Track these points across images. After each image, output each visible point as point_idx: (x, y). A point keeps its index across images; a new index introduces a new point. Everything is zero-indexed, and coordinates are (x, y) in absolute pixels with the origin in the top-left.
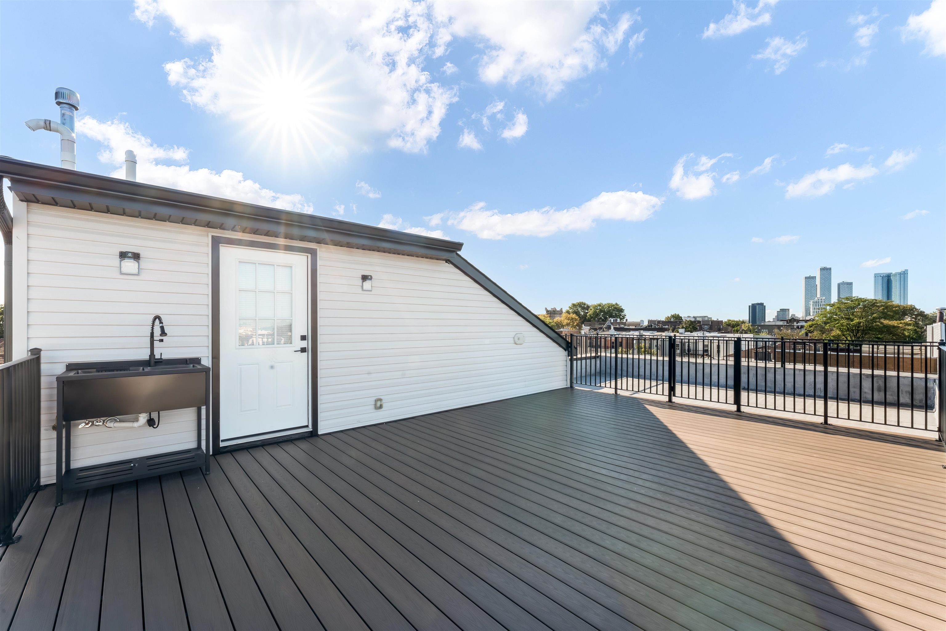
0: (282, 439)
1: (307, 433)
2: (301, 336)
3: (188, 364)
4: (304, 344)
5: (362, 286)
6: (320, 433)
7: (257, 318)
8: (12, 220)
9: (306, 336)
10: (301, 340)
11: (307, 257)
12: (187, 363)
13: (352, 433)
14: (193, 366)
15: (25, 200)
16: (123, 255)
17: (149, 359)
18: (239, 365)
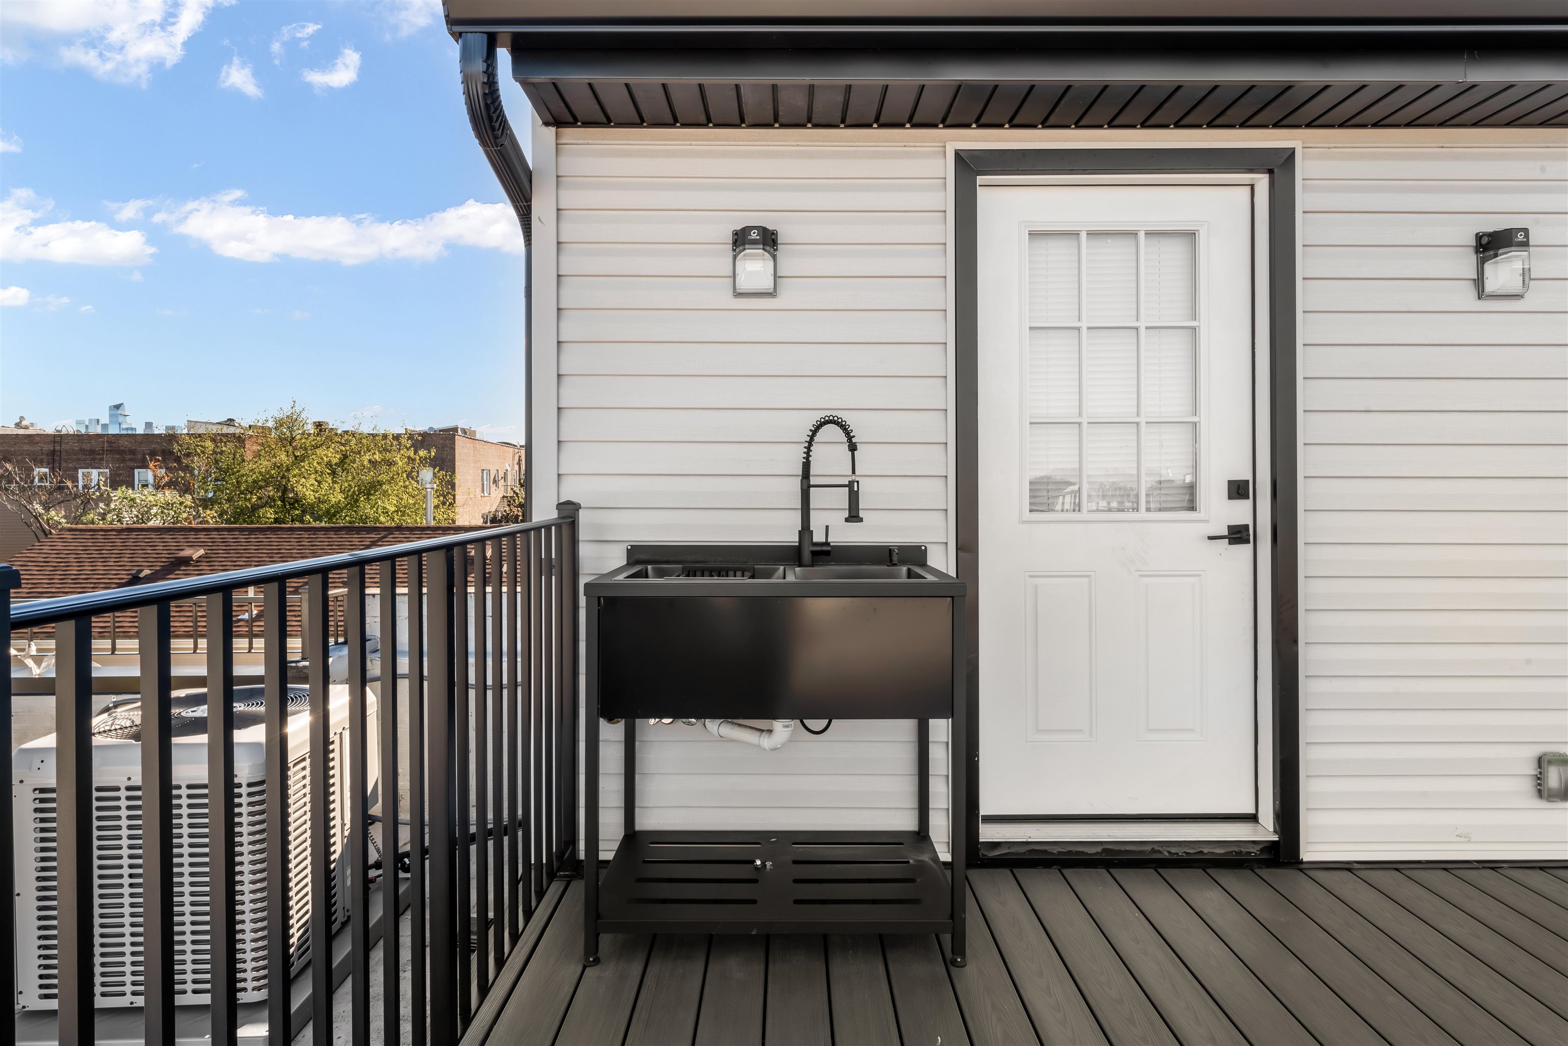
0: (1169, 852)
1: (1259, 847)
2: (1231, 483)
3: (895, 565)
4: (1240, 512)
5: (1479, 282)
6: (1308, 854)
7: (1084, 420)
8: (529, 174)
9: (1247, 481)
10: (1230, 497)
11: (1247, 190)
12: (891, 560)
13: (1436, 878)
14: (910, 574)
15: (553, 121)
16: (740, 239)
17: (797, 544)
18: (1031, 576)
